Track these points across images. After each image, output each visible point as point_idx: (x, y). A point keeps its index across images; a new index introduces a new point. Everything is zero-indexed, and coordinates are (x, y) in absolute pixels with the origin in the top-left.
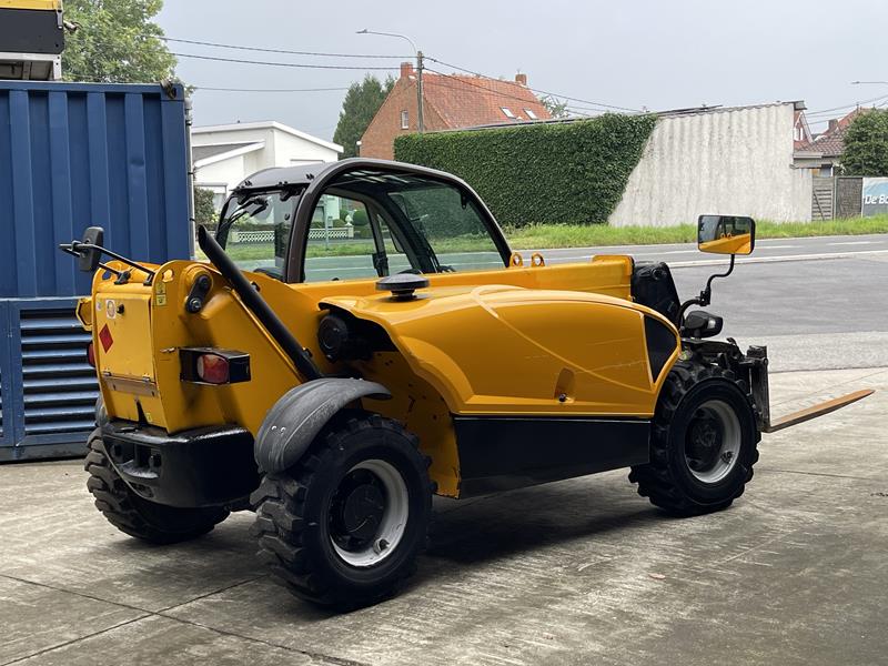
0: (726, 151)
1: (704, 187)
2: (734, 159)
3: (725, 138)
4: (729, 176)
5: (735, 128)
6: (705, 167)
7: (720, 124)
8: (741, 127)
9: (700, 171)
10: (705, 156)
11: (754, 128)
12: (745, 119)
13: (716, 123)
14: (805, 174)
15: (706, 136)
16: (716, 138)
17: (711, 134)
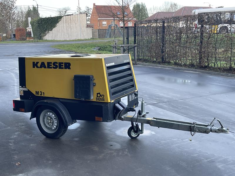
0: (70, 24)
1: (65, 31)
2: (72, 25)
3: (69, 21)
4: (71, 29)
5: (72, 19)
6: (65, 27)
7: (68, 18)
8: (73, 19)
9: (64, 28)
10: (65, 25)
11: (76, 19)
12: (74, 17)
13: (67, 18)
14: (90, 29)
15: (65, 21)
16: (67, 21)
17: (66, 21)
